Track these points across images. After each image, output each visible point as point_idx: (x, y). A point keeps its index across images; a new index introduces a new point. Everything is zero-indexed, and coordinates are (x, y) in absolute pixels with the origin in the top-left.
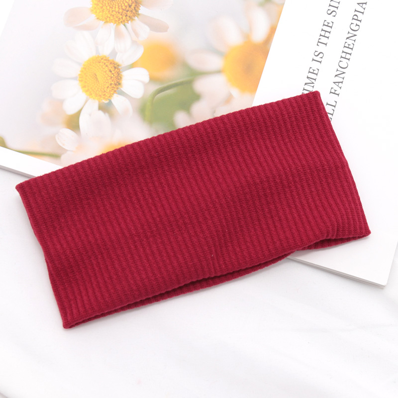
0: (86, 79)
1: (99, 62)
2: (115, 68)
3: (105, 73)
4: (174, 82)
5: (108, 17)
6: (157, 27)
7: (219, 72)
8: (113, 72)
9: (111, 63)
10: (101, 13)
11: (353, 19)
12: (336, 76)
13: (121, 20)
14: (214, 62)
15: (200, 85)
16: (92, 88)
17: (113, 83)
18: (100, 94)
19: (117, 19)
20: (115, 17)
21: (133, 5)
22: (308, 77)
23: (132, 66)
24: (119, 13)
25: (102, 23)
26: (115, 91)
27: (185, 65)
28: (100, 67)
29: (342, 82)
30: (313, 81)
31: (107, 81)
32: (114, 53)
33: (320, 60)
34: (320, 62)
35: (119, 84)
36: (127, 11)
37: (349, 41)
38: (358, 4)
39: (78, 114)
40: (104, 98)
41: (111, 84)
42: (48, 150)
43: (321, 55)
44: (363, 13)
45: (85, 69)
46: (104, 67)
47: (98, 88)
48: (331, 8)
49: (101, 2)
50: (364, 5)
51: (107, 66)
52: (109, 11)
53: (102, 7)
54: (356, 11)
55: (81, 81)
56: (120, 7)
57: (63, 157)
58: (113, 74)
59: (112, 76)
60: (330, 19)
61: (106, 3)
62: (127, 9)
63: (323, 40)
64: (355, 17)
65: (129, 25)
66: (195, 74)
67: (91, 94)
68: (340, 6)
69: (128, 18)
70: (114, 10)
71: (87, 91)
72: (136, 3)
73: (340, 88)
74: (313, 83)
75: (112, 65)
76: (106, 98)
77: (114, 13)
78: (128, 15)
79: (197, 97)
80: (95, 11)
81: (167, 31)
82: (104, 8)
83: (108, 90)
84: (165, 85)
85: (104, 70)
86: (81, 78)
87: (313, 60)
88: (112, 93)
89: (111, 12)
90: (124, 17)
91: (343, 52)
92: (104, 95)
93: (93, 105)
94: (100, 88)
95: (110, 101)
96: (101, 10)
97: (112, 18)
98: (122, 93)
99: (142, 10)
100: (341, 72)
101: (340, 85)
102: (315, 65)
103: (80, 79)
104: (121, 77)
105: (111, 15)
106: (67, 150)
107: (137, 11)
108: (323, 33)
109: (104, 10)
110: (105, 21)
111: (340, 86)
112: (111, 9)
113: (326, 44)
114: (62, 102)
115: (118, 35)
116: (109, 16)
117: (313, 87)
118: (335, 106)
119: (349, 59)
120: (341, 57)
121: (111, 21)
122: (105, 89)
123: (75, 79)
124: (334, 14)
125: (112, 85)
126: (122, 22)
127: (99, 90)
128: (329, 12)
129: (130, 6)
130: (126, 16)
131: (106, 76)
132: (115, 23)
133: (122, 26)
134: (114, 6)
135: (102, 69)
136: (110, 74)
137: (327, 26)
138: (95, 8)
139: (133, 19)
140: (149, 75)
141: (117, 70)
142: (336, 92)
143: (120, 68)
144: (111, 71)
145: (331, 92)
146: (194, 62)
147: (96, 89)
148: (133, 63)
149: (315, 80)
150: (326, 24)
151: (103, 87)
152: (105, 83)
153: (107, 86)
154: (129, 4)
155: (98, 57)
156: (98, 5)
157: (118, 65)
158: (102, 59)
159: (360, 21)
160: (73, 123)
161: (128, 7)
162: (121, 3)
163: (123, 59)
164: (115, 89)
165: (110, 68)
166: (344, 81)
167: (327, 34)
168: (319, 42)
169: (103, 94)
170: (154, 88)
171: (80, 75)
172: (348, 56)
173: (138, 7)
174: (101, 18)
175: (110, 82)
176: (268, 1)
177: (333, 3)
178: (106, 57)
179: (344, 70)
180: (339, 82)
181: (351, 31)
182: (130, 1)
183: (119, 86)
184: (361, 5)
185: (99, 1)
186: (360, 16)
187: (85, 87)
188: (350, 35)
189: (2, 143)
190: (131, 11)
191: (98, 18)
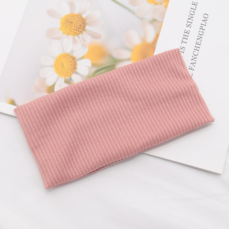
0: (58, 66)
1: (65, 57)
2: (73, 59)
3: (67, 63)
4: (104, 66)
5: (69, 32)
6: (95, 36)
7: (129, 59)
8: (72, 62)
9: (71, 57)
10: (65, 30)
11: (200, 29)
12: (192, 60)
14: (126, 54)
16: (61, 71)
17: (72, 68)
18: (65, 74)
19: (74, 33)
20: (73, 32)
21: (82, 25)
23: (82, 58)
24: (75, 30)
25: (66, 35)
26: (73, 72)
27: (111, 56)
28: (65, 59)
29: (195, 63)
31: (69, 67)
32: (72, 51)
33: (183, 51)
35: (76, 68)
36: (79, 29)
37: (198, 41)
39: (53, 86)
40: (68, 76)
41: (71, 68)
43: (184, 49)
44: (205, 25)
45: (57, 61)
46: (67, 59)
47: (64, 71)
48: (188, 23)
49: (65, 24)
50: (206, 21)
51: (69, 59)
52: (69, 29)
53: (66, 27)
54: (201, 24)
55: (55, 67)
56: (75, 27)
58: (72, 63)
59: (72, 64)
60: (188, 29)
61: (68, 24)
63: (185, 40)
64: (201, 28)
65: (80, 36)
66: (116, 61)
67: (61, 74)
68: (193, 22)
69: (80, 32)
70: (72, 28)
71: (58, 73)
72: (84, 24)
73: (194, 66)
75: (71, 58)
76: (69, 76)
77: (72, 30)
78: (80, 31)
80: (62, 29)
81: (100, 38)
82: (67, 27)
83: (70, 72)
84: (100, 68)
85: (67, 61)
88: (71, 73)
89: (70, 29)
90: (78, 32)
91: (195, 47)
93: (62, 80)
94: (65, 71)
95: (71, 78)
96: (65, 28)
97: (71, 33)
98: (77, 73)
99: (87, 28)
100: (194, 58)
103: (55, 66)
104: (76, 65)
105: (71, 31)
107: (84, 28)
108: (184, 37)
109: (67, 28)
111: (194, 65)
112: (70, 28)
113: (186, 43)
114: (45, 79)
115: (75, 41)
119: (198, 51)
120: (195, 49)
122: (68, 71)
123: (52, 66)
124: (190, 26)
125: (72, 69)
126: (76, 34)
127: (65, 72)
128: (187, 25)
129: (81, 26)
130: (79, 31)
131: (68, 64)
132: (73, 35)
133: (76, 37)
134: (72, 26)
136: (70, 63)
137: (187, 33)
138: (62, 28)
139: (82, 33)
140: (91, 62)
141: (74, 60)
142: (192, 69)
143: (75, 59)
144: (71, 61)
146: (115, 54)
147: (63, 71)
148: (83, 57)
150: (186, 32)
151: (67, 70)
152: (68, 68)
153: (69, 69)
154: (80, 25)
155: (64, 54)
156: (63, 26)
157: (75, 58)
158: (66, 55)
160: (51, 91)
161: (80, 26)
162: (76, 24)
163: (77, 55)
164: (73, 71)
167: (187, 37)
168: (182, 42)
169: (67, 74)
170: (94, 70)
171: (54, 64)
172: (198, 49)
173: (85, 26)
174: (65, 33)
175: (70, 68)
176: (154, 20)
177: (189, 21)
178: (68, 54)
179: (196, 57)
180: (194, 63)
181: (199, 35)
182: (81, 23)
183: (75, 70)
184: (204, 21)
185: (64, 24)
186: (204, 27)
187: (57, 70)
188: (199, 37)
189: (13, 103)
190: (81, 28)
191: (63, 33)
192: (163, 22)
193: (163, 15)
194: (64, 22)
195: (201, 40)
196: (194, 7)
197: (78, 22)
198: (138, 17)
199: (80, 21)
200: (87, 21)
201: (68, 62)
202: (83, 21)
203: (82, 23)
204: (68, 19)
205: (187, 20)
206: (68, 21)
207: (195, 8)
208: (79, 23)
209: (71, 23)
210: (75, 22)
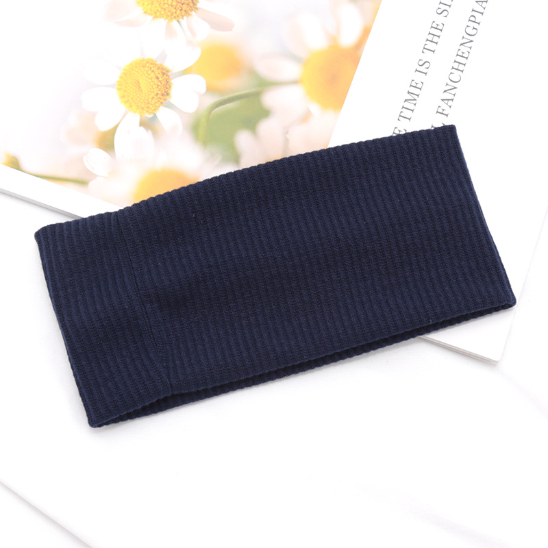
0: (126, 87)
1: (144, 67)
2: (164, 74)
3: (150, 81)
4: (237, 94)
5: (158, 11)
6: (219, 24)
7: (295, 82)
8: (161, 79)
9: (158, 68)
10: (149, 6)
11: (470, 20)
12: (445, 91)
13: (175, 15)
14: (290, 70)
15: (271, 99)
16: (132, 99)
17: (159, 93)
18: (143, 106)
19: (169, 14)
20: (167, 11)
22: (409, 93)
23: (186, 72)
24: (172, 6)
25: (150, 18)
26: (162, 103)
27: (253, 73)
28: (145, 72)
29: (452, 100)
30: (416, 97)
31: (152, 91)
32: (163, 56)
33: (425, 71)
34: (426, 74)
35: (168, 94)
36: (183, 4)
37: (463, 49)
39: (113, 132)
40: (147, 111)
41: (157, 94)
42: (72, 174)
43: (427, 65)
44: (482, 14)
45: (126, 74)
46: (149, 72)
47: (141, 99)
48: (441, 6)
50: (484, 3)
51: (153, 71)
52: (160, 4)
54: (473, 10)
55: (120, 89)
57: (91, 184)
58: (160, 81)
59: (160, 84)
60: (440, 19)
62: (182, 1)
63: (431, 46)
64: (473, 19)
65: (184, 21)
66: (265, 84)
67: (132, 106)
68: (453, 4)
69: (184, 13)
70: (166, 2)
71: (126, 102)
73: (450, 107)
74: (415, 100)
75: (159, 71)
76: (150, 111)
77: (166, 6)
78: (184, 9)
79: (265, 113)
80: (142, 3)
81: (231, 30)
83: (154, 102)
84: (226, 97)
85: (150, 77)
86: (119, 85)
87: (416, 70)
88: (157, 105)
89: (162, 5)
90: (178, 12)
91: (455, 61)
92: (148, 107)
93: (134, 118)
94: (143, 98)
95: (155, 115)
96: (149, 2)
97: (163, 12)
98: (170, 106)
99: (202, 3)
100: (451, 87)
102: (419, 78)
104: (170, 86)
105: (162, 8)
106: (97, 176)
107: (194, 4)
108: (430, 37)
109: (153, 1)
110: (154, 15)
111: (449, 104)
112: (162, 2)
113: (434, 51)
114: (93, 115)
115: (170, 33)
116: (160, 9)
117: (415, 104)
119: (462, 71)
120: (453, 68)
121: (161, 16)
122: (149, 100)
123: (112, 86)
124: (445, 13)
125: (159, 96)
126: (175, 17)
127: (142, 101)
128: (439, 11)
130: (181, 10)
131: (152, 84)
132: (167, 18)
133: (175, 22)
135: (147, 75)
136: (156, 81)
137: (436, 28)
139: (189, 14)
140: (207, 84)
141: (165, 76)
142: (444, 112)
143: (169, 74)
144: (157, 78)
145: (437, 112)
146: (264, 69)
147: (138, 99)
148: (186, 69)
149: (418, 96)
150: (435, 25)
151: (147, 98)
152: (149, 93)
153: (152, 96)
155: (143, 60)
157: (168, 71)
158: (147, 63)
159: (479, 24)
160: (107, 142)
163: (173, 64)
164: (162, 101)
165: (157, 75)
166: (455, 98)
167: (436, 39)
168: (424, 48)
170: (211, 100)
171: (119, 82)
172: (461, 67)
174: (149, 12)
175: (156, 92)
178: (152, 60)
179: (455, 85)
180: (448, 100)
181: (466, 36)
183: (167, 98)
184: (480, 3)
186: (479, 17)
187: (124, 97)
188: (465, 41)
189: (15, 164)
190: (188, 4)
191: (145, 12)
195: (470, 48)
201: (151, 79)
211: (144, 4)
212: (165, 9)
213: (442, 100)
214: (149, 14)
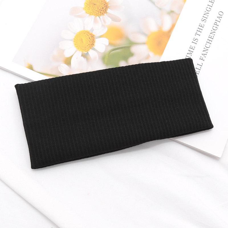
0: (77, 41)
1: (84, 33)
2: (92, 37)
3: (86, 39)
4: (121, 46)
5: (91, 12)
6: (115, 19)
7: (144, 44)
8: (91, 39)
9: (90, 34)
10: (88, 10)
11: (214, 24)
12: (203, 51)
13: (98, 14)
14: (142, 39)
15: (134, 49)
16: (79, 45)
17: (90, 44)
18: (83, 48)
19: (96, 14)
20: (95, 13)
21: (105, 8)
22: (189, 50)
24: (97, 11)
25: (88, 15)
26: (91, 48)
27: (127, 39)
30: (192, 52)
31: (87, 43)
32: (92, 30)
33: (196, 42)
34: (196, 44)
35: (93, 45)
37: (212, 35)
38: (218, 17)
39: (71, 58)
40: (85, 51)
41: (89, 44)
42: (54, 73)
43: (197, 40)
44: (220, 22)
45: (77, 36)
46: (86, 36)
48: (203, 18)
50: (221, 18)
51: (88, 35)
52: (92, 10)
53: (89, 8)
54: (216, 20)
55: (74, 42)
56: (98, 8)
58: (91, 40)
60: (203, 23)
61: (91, 6)
62: (101, 10)
63: (198, 33)
64: (216, 24)
65: (101, 17)
66: (132, 43)
67: (79, 48)
68: (208, 17)
69: (101, 14)
70: (95, 9)
71: (76, 47)
72: (106, 7)
73: (205, 57)
74: (191, 53)
75: (91, 36)
76: (86, 51)
77: (95, 11)
79: (132, 55)
81: (120, 22)
82: (90, 8)
84: (116, 47)
85: (86, 37)
86: (74, 40)
87: (192, 42)
88: (89, 48)
89: (93, 10)
90: (99, 13)
91: (208, 40)
92: (85, 49)
93: (79, 53)
95: (88, 53)
96: (88, 9)
97: (93, 13)
98: (94, 49)
99: (109, 11)
100: (206, 49)
101: (205, 55)
102: (193, 45)
104: (94, 42)
105: (93, 12)
107: (106, 11)
108: (199, 30)
110: (90, 14)
112: (93, 9)
113: (200, 35)
114: (63, 51)
115: (95, 21)
116: (92, 12)
117: (191, 55)
118: (201, 66)
119: (211, 44)
120: (207, 42)
121: (92, 14)
122: (86, 47)
123: (71, 40)
124: (205, 21)
125: (90, 45)
126: (98, 15)
128: (203, 20)
129: (103, 8)
130: (100, 13)
131: (87, 40)
132: (95, 16)
133: (98, 17)
134: (95, 7)
135: (85, 37)
136: (89, 39)
138: (85, 8)
139: (104, 15)
140: (109, 42)
141: (93, 38)
142: (203, 59)
143: (94, 37)
144: (90, 38)
145: (200, 59)
146: (132, 38)
147: (82, 46)
148: (101, 36)
149: (193, 52)
150: (200, 25)
153: (87, 45)
155: (84, 31)
157: (94, 36)
158: (86, 32)
160: (68, 61)
163: (96, 33)
164: (91, 47)
165: (89, 37)
166: (207, 54)
167: (201, 30)
168: (196, 34)
170: (110, 48)
171: (74, 39)
172: (210, 42)
173: (107, 9)
176: (172, 12)
177: (205, 16)
178: (88, 31)
180: (205, 54)
181: (213, 30)
182: (103, 6)
183: (93, 46)
185: (88, 5)
186: (218, 23)
187: (76, 44)
188: (212, 32)
189: (31, 68)
190: (103, 11)
191: (86, 13)
192: (180, 14)
193: (181, 8)
194: (88, 3)
195: (214, 35)
196: (210, 4)
197: (100, 5)
198: (157, 7)
199: (103, 4)
200: (109, 5)
202: (106, 4)
203: (105, 6)
204: (92, 1)
205: (203, 15)
206: (92, 2)
207: (211, 6)
208: (102, 6)
209: (95, 4)
210: (98, 4)
211: (86, 10)
212: (94, 12)
213: (202, 54)
214: (87, 13)
